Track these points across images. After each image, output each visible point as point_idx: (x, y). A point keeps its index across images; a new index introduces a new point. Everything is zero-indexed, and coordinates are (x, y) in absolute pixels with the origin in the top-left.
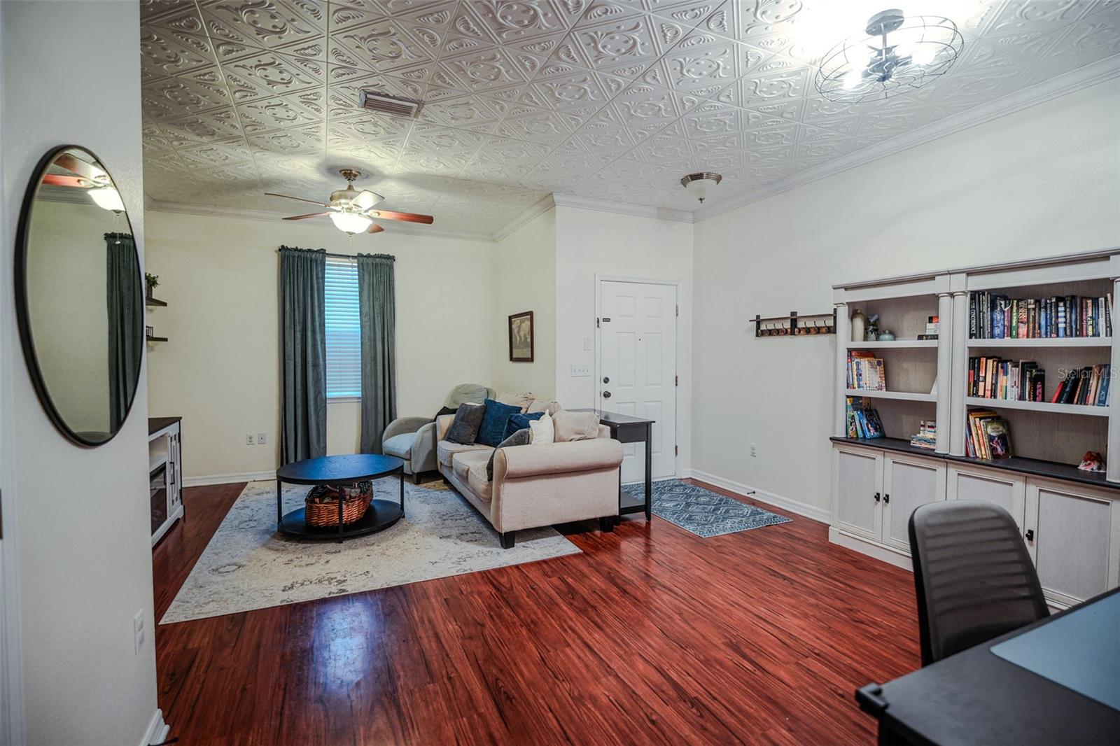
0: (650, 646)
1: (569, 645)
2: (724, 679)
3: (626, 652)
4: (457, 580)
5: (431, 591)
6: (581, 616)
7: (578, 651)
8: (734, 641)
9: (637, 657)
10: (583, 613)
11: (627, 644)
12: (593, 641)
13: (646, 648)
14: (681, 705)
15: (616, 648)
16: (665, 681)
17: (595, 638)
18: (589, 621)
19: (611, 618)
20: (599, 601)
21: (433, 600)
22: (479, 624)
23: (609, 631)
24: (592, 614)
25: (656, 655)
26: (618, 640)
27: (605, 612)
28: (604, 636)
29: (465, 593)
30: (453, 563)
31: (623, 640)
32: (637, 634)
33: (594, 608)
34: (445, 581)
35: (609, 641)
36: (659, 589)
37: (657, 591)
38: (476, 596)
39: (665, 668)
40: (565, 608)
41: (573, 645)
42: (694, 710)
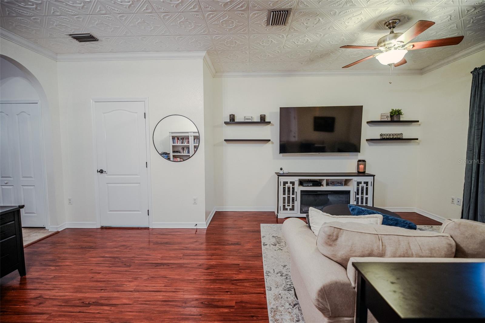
1: (164, 286)
6: (183, 299)
9: (131, 303)
10: (183, 301)
11: (142, 304)
12: (159, 295)
13: (131, 309)
14: (94, 300)
15: (145, 299)
16: (108, 303)
19: (167, 309)
23: (159, 303)
24: (179, 304)
25: (123, 310)
26: (149, 302)
32: (144, 312)
39: (113, 308)
40: (195, 296)
42: (88, 302)
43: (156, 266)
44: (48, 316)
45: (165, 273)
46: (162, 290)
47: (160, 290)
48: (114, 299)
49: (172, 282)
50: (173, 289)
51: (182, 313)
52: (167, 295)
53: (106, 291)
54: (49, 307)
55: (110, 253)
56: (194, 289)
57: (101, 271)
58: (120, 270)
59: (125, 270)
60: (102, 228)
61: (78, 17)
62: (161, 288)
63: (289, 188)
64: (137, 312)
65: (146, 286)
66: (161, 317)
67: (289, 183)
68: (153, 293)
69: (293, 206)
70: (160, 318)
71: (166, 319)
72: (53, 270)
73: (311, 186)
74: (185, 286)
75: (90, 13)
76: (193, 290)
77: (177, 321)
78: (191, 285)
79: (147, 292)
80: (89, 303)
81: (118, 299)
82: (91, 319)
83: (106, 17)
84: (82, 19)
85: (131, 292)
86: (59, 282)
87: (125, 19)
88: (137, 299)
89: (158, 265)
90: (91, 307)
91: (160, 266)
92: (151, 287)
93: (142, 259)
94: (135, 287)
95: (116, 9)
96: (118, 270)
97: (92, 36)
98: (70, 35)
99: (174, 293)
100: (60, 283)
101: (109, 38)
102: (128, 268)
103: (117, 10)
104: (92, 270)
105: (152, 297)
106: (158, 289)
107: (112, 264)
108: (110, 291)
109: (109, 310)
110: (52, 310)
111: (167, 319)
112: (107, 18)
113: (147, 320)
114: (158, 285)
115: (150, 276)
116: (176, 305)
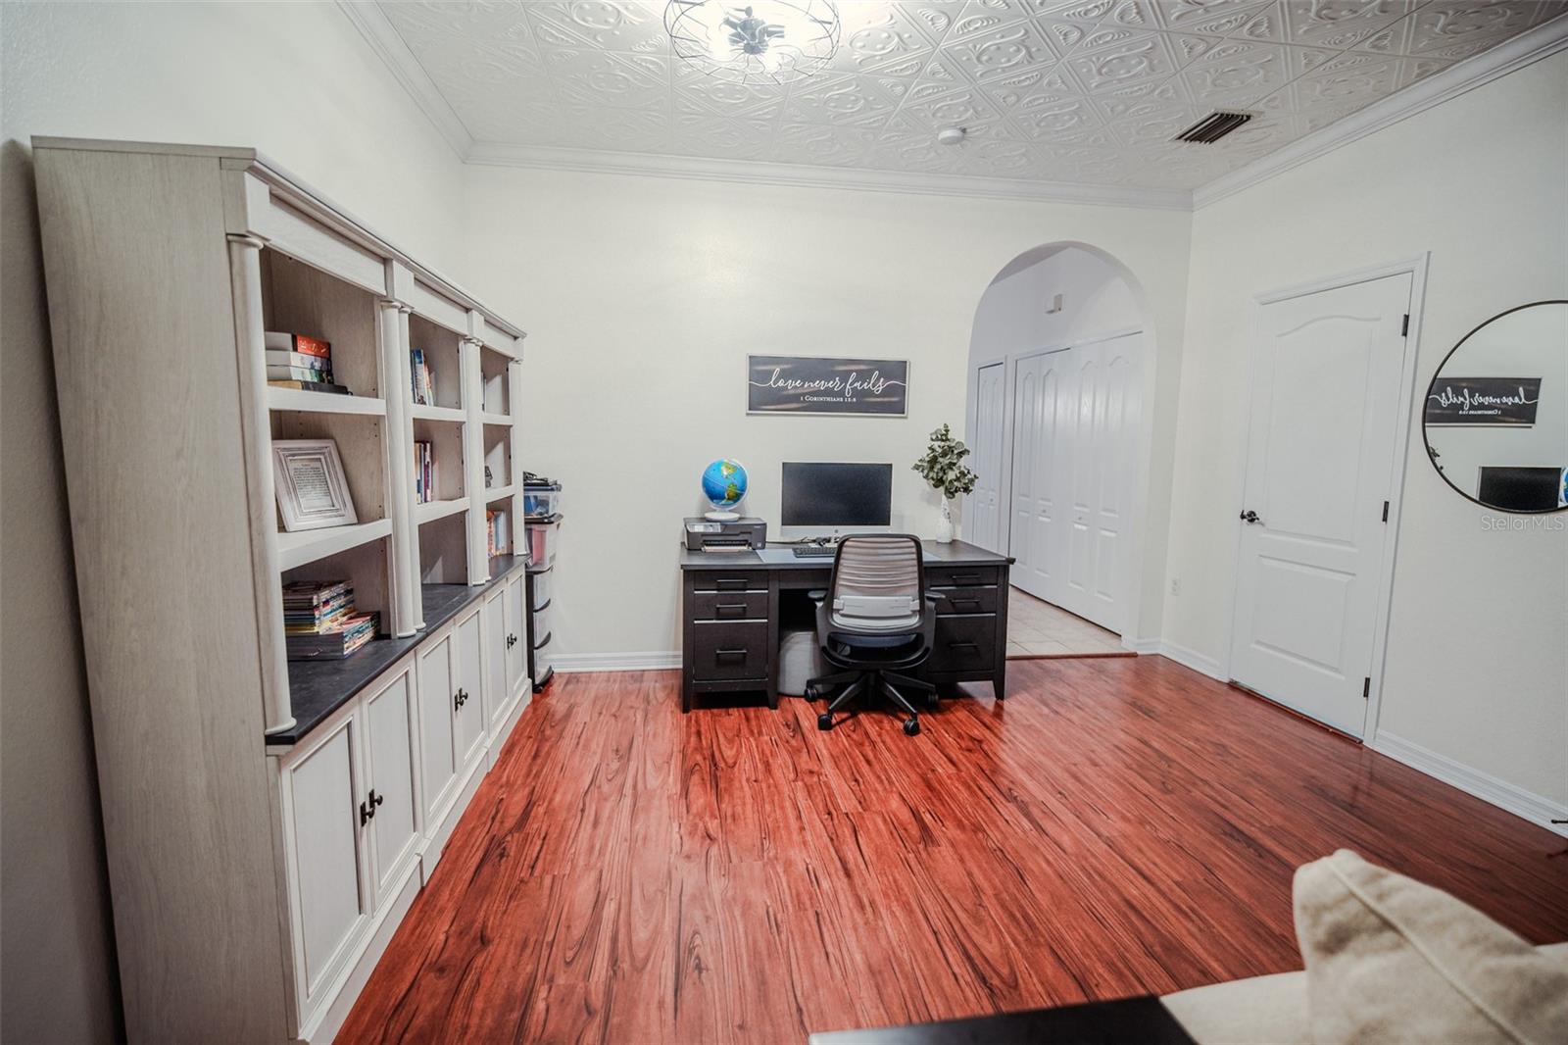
0: (1048, 862)
1: (1176, 883)
2: (968, 811)
3: (1086, 859)
6: (1175, 938)
7: (1158, 872)
8: (921, 846)
9: (1069, 850)
10: (1171, 943)
11: (1083, 869)
12: (1139, 885)
13: (1055, 859)
14: (1026, 799)
15: (1101, 867)
16: (1039, 821)
17: (1136, 890)
18: (1154, 922)
19: (1111, 921)
20: (1141, 970)
23: (1115, 897)
24: (1150, 938)
25: (1042, 849)
26: (1097, 877)
27: (1127, 939)
28: (1122, 890)
31: (1090, 876)
32: (1065, 882)
33: (1151, 954)
35: (1113, 880)
36: (998, 974)
37: (1005, 971)
39: (1034, 832)
40: (1215, 965)
41: (1169, 882)
42: (1016, 794)
43: (1225, 834)
44: (955, 772)
45: (1223, 861)
46: (1159, 884)
47: (1156, 880)
48: (1056, 822)
49: (1209, 889)
50: (1186, 903)
51: (1127, 955)
52: (1154, 900)
53: (1063, 800)
54: (970, 762)
55: (1169, 743)
56: (1237, 950)
57: (1102, 763)
58: (1138, 787)
59: (1146, 792)
60: (1233, 686)
61: (1161, 92)
62: (1165, 878)
64: (1056, 871)
65: (1140, 850)
66: (1080, 920)
68: (1134, 872)
70: (1076, 919)
71: (1080, 931)
72: (1041, 715)
74: (1229, 925)
75: (1176, 69)
76: (1233, 951)
77: (1096, 955)
78: (1249, 939)
79: (1125, 860)
80: (1015, 798)
81: (1060, 826)
82: (986, 819)
83: (1219, 54)
84: (1172, 91)
85: (1097, 834)
86: (1024, 737)
87: (1267, 27)
88: (1088, 854)
89: (1235, 834)
90: (1010, 805)
91: (1238, 840)
92: (1144, 860)
93: (1219, 798)
94: (1116, 834)
95: (1223, 21)
96: (1135, 783)
97: (1228, 115)
98: (1180, 137)
99: (1174, 912)
100: (1024, 740)
101: (1275, 98)
102: (1158, 794)
103: (1228, 22)
104: (1093, 751)
105: (1118, 876)
106: (1154, 873)
107: (1141, 766)
108: (1069, 806)
109: (1024, 832)
110: (968, 769)
111: (1082, 934)
112: (1223, 55)
113: (1052, 898)
114: (1167, 868)
115: (1179, 840)
116: (1140, 933)
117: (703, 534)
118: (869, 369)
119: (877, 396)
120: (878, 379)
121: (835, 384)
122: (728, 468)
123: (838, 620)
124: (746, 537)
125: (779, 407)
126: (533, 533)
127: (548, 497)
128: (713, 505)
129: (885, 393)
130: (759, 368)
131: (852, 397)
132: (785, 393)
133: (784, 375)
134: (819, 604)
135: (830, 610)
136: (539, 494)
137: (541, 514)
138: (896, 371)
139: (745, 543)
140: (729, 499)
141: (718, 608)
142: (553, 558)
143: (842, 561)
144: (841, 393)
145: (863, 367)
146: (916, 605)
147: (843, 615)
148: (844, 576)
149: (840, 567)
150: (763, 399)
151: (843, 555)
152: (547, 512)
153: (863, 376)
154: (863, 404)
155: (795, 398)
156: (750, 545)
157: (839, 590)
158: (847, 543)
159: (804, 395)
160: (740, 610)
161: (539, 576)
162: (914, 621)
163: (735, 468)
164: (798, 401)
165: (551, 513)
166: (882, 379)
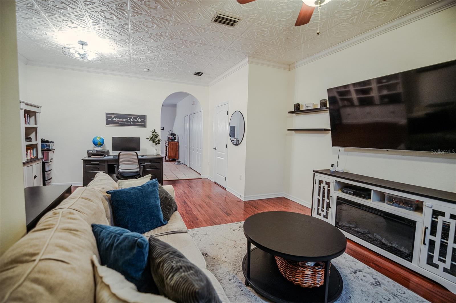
4: (195, 227)
5: (204, 223)
21: (202, 220)
22: (187, 213)
29: (191, 222)
30: (196, 234)
34: (199, 226)
38: (187, 220)
60: (215, 183)
63: (324, 188)
67: (324, 183)
69: (327, 213)
73: (351, 194)
97: (198, 72)
98: (194, 75)
117: (92, 153)
118: (136, 117)
119: (139, 123)
120: (139, 119)
121: (128, 120)
122: (99, 138)
123: (120, 170)
124: (103, 154)
125: (114, 124)
126: (44, 153)
127: (50, 145)
128: (96, 147)
129: (140, 122)
130: (108, 116)
131: (132, 123)
132: (115, 121)
133: (115, 117)
134: (116, 167)
135: (118, 168)
136: (47, 144)
137: (48, 149)
138: (143, 117)
139: (103, 155)
140: (99, 145)
141: (92, 169)
142: (52, 159)
143: (120, 158)
144: (130, 122)
145: (135, 116)
146: (138, 166)
147: (121, 169)
148: (121, 161)
149: (120, 159)
150: (109, 122)
151: (120, 156)
152: (49, 148)
153: (135, 118)
154: (135, 124)
155: (118, 123)
156: (104, 155)
157: (120, 164)
158: (120, 154)
159: (120, 122)
160: (98, 169)
161: (47, 163)
162: (138, 170)
163: (100, 138)
164: (119, 123)
165: (50, 148)
166: (140, 119)
